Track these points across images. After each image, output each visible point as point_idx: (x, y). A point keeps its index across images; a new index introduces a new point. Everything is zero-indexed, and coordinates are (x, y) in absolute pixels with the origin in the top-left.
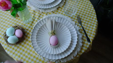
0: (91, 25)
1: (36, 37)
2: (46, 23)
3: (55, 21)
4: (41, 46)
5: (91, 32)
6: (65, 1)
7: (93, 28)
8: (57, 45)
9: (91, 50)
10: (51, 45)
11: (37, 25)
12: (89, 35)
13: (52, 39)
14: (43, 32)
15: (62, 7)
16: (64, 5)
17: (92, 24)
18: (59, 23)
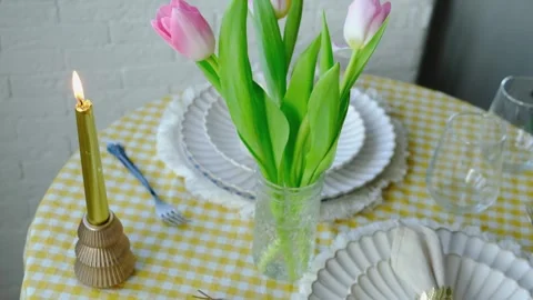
6: (407, 154)
15: (403, 186)
16: (409, 172)
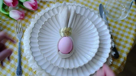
0: (127, 27)
1: (39, 32)
2: (58, 14)
3: (75, 11)
4: (42, 48)
5: (126, 40)
7: (130, 33)
8: (69, 53)
9: (122, 71)
10: (59, 51)
11: (43, 17)
12: (123, 45)
13: (63, 42)
14: (51, 28)
17: (129, 26)
18: (80, 16)
